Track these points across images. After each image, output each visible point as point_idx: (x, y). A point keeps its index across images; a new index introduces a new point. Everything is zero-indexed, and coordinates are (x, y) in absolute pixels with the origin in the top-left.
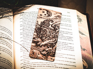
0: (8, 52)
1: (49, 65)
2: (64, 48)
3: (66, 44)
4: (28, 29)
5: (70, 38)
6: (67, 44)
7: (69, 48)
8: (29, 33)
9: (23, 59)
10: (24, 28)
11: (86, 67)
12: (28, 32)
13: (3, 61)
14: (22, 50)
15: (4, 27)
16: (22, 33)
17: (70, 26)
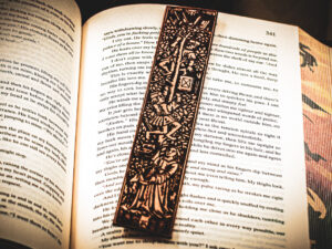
0: (50, 154)
1: (189, 201)
2: (244, 150)
3: (253, 136)
4: (127, 81)
5: (270, 119)
6: (257, 136)
7: (264, 149)
8: (130, 97)
9: (105, 178)
10: (114, 79)
11: (319, 214)
12: (129, 92)
13: (29, 180)
14: (102, 151)
15: (45, 72)
16: (107, 96)
17: (271, 77)
